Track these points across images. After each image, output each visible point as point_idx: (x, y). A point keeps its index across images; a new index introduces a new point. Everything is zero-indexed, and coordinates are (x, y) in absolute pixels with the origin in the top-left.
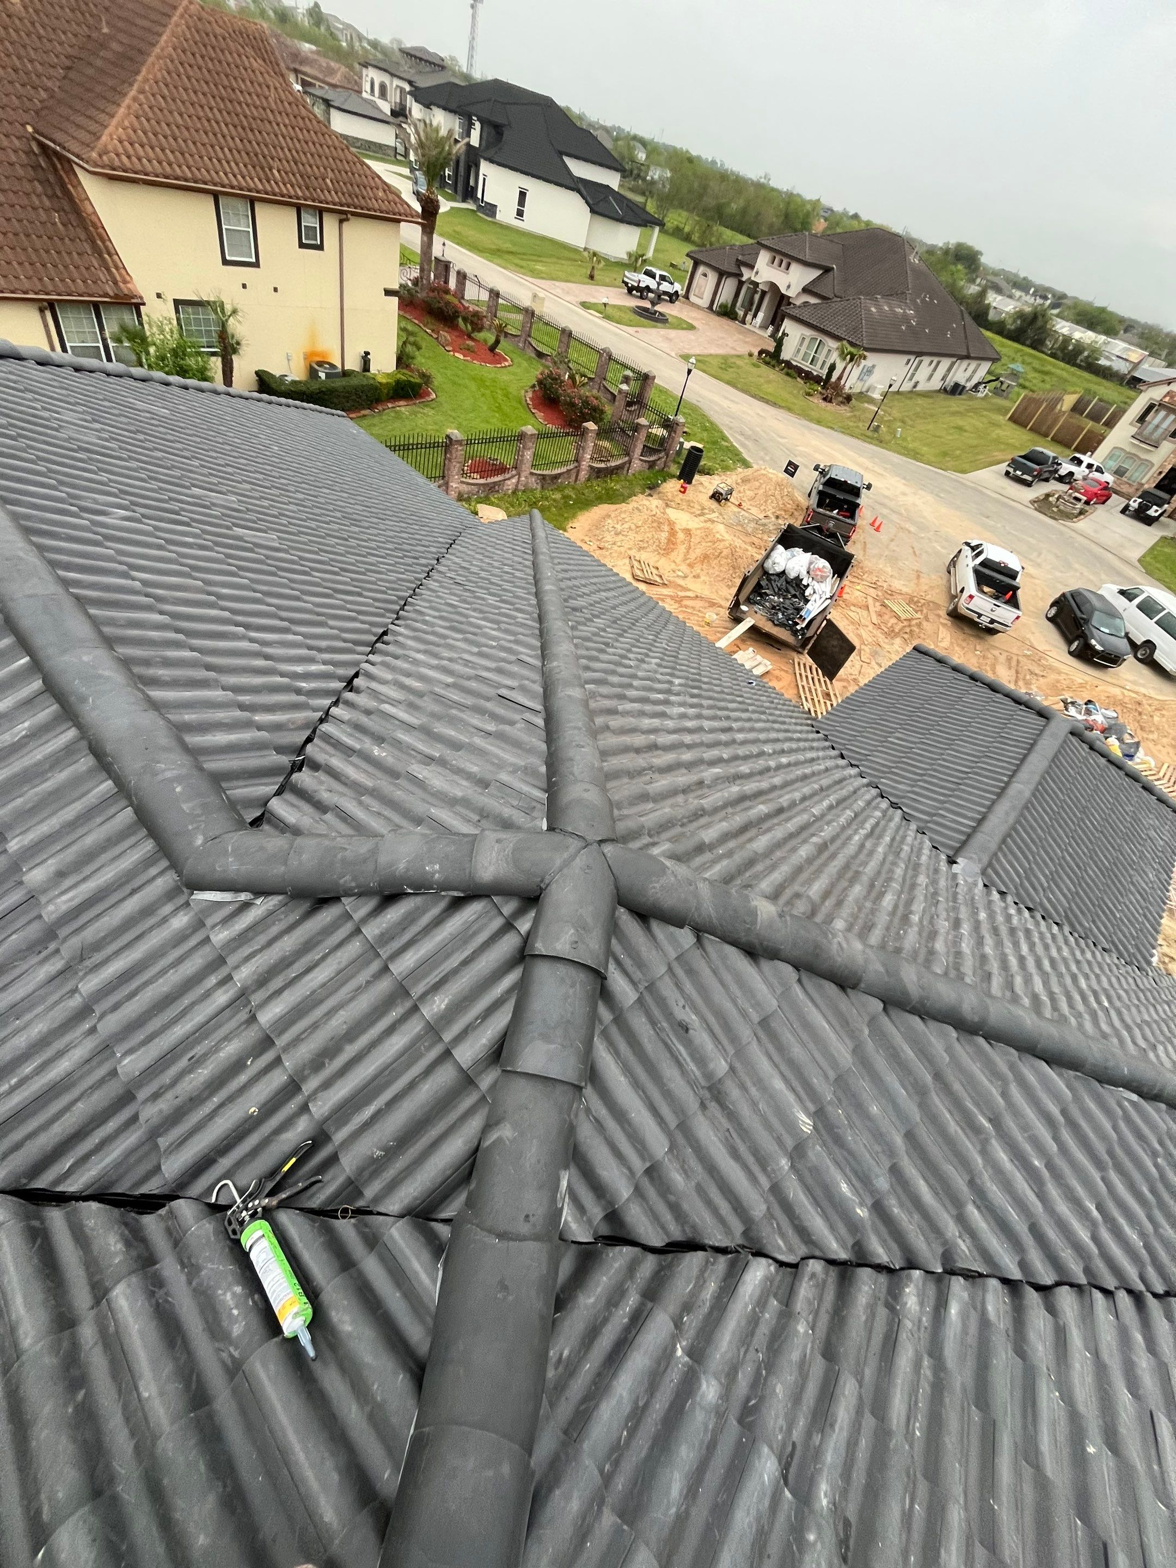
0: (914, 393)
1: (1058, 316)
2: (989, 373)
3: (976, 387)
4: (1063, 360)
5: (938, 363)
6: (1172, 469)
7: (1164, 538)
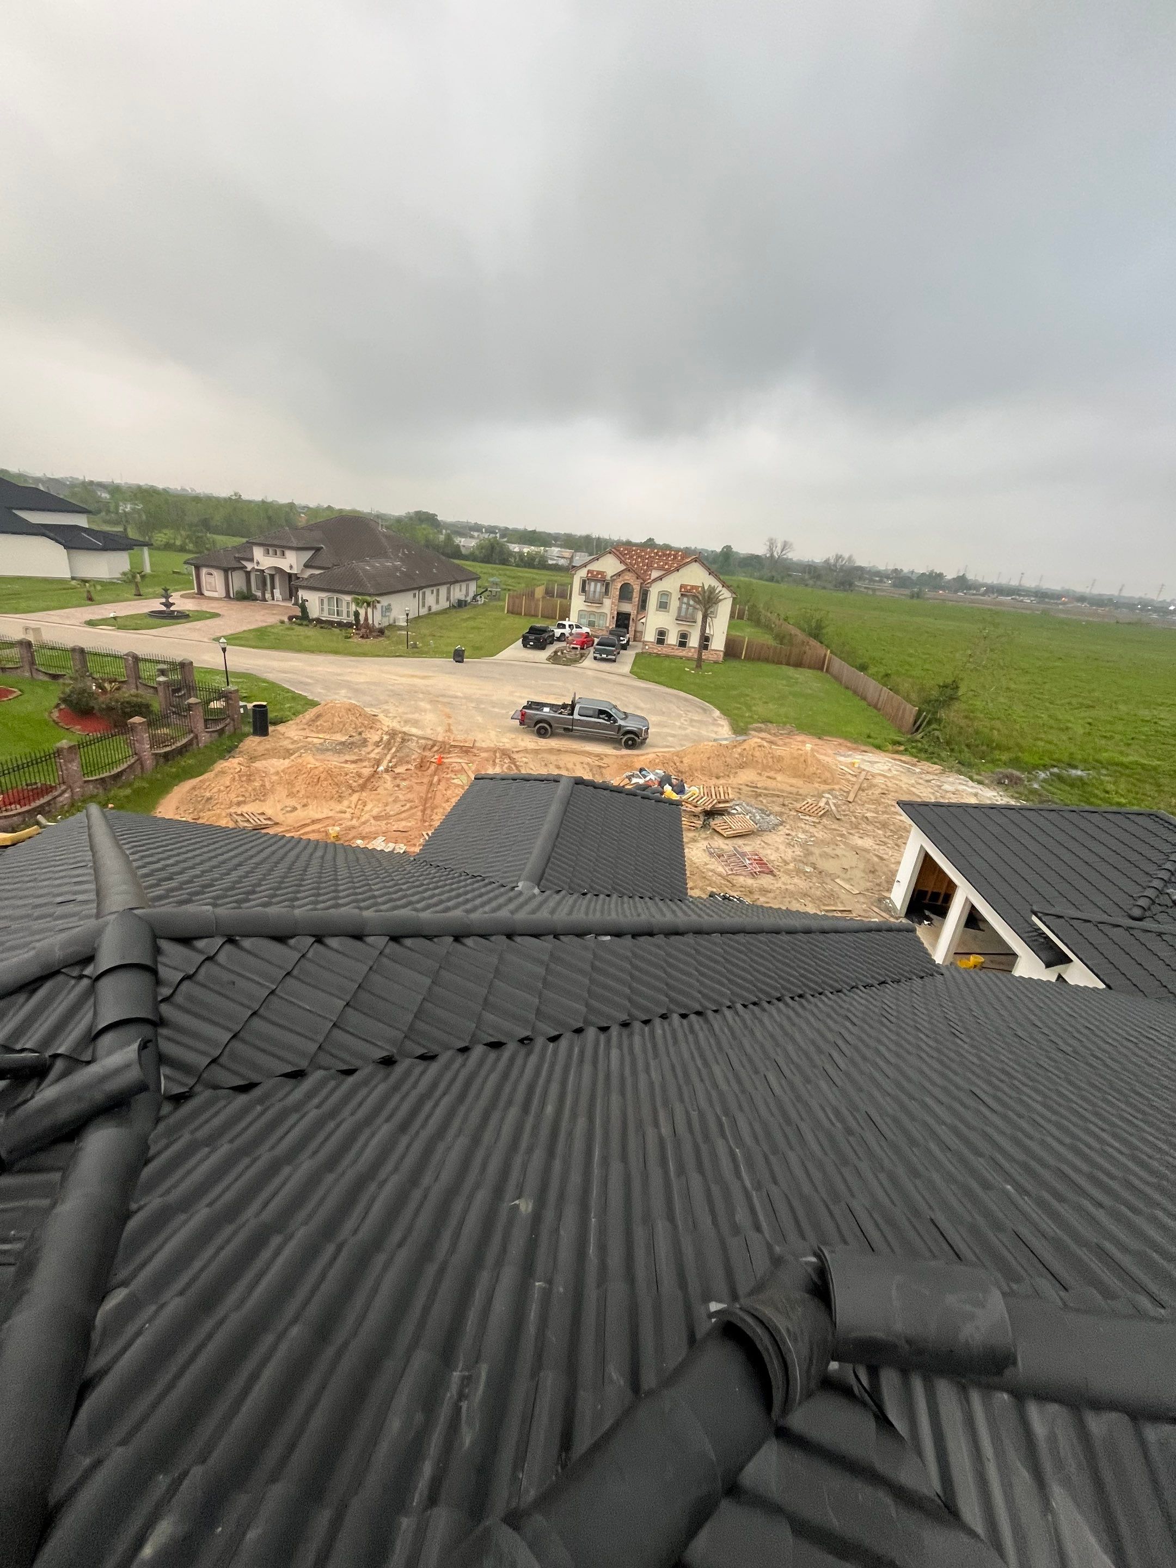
0: (431, 614)
1: (508, 542)
2: (478, 587)
3: (474, 598)
4: (525, 567)
5: (438, 591)
6: (618, 614)
7: (637, 654)
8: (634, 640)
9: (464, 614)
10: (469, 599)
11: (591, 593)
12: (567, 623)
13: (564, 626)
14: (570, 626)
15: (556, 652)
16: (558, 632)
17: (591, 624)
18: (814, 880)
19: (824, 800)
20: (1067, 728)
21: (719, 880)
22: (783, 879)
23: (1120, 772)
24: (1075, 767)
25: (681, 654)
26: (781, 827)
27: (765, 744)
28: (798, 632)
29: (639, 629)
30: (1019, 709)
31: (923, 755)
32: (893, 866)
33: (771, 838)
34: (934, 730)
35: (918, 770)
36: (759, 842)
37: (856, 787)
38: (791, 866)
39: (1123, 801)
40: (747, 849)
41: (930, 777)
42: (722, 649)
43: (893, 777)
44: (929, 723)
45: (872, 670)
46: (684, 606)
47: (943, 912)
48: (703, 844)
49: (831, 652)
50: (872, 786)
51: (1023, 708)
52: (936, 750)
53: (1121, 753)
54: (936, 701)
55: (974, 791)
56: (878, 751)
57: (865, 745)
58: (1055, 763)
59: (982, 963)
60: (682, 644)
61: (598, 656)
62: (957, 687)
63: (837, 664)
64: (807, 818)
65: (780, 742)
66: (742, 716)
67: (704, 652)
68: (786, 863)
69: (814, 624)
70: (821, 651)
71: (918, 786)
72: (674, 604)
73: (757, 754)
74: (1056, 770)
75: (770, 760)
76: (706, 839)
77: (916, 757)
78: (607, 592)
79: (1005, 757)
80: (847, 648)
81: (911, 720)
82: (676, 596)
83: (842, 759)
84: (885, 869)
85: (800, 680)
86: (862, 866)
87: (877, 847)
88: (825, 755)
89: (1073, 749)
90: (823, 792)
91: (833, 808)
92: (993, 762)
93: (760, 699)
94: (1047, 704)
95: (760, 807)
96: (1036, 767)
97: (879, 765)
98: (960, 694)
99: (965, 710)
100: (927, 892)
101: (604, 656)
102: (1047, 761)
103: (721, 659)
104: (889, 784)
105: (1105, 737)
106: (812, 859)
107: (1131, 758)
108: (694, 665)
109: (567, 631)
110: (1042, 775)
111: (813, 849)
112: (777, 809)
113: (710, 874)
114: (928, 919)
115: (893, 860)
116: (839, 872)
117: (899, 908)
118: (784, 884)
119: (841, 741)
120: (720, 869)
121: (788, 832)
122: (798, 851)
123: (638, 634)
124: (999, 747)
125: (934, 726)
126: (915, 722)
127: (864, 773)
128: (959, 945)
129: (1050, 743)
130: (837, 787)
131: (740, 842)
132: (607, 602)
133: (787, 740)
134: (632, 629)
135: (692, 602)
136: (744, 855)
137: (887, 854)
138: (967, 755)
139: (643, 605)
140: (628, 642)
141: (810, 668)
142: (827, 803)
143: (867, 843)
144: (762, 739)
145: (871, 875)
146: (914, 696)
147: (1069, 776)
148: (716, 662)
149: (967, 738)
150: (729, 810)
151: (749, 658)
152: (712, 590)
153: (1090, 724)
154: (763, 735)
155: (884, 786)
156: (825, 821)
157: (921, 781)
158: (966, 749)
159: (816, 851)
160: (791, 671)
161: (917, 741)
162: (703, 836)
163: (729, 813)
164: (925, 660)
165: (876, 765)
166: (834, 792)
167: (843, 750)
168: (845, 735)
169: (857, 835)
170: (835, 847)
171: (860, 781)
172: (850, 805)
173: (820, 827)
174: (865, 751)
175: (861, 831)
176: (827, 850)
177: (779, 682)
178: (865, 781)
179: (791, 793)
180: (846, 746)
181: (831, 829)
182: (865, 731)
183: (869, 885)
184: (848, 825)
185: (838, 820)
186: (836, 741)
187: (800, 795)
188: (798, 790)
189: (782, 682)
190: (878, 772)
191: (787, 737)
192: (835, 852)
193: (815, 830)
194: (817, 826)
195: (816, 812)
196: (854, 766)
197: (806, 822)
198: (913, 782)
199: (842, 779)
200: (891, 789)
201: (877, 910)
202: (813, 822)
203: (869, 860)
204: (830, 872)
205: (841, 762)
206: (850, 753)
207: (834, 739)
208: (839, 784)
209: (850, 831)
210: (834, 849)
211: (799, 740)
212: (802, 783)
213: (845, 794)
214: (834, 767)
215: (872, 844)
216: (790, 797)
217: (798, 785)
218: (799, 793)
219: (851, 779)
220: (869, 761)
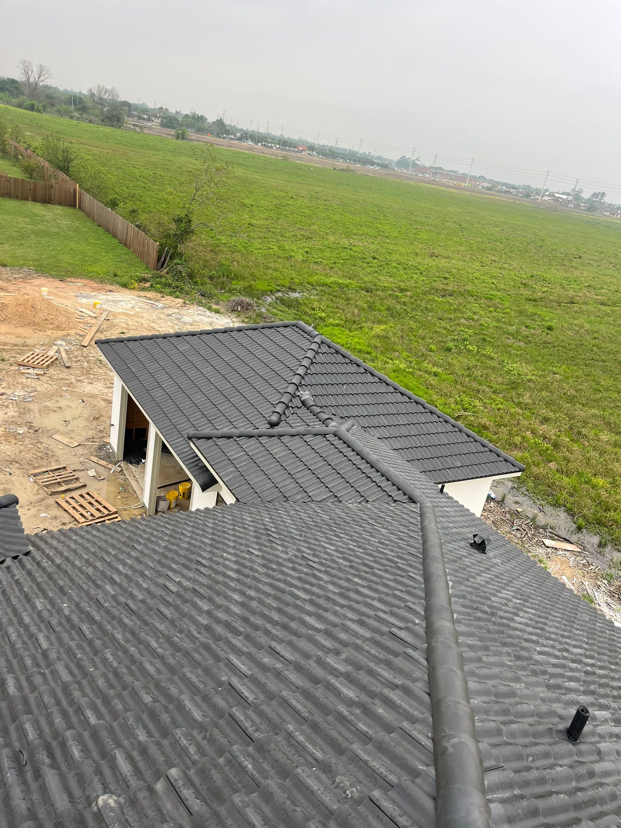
18: (27, 441)
19: (55, 348)
20: (291, 257)
23: (324, 291)
24: (294, 290)
28: (46, 164)
31: (167, 290)
34: (177, 264)
35: (160, 305)
37: (94, 329)
39: (323, 315)
41: (171, 311)
43: (134, 315)
44: (172, 258)
49: (81, 187)
50: (112, 327)
52: (179, 283)
53: (326, 275)
55: (210, 319)
56: (124, 290)
57: (111, 284)
58: (279, 288)
59: (190, 488)
63: (88, 200)
64: (31, 371)
65: (11, 288)
70: (71, 185)
71: (159, 321)
74: (279, 294)
77: (161, 292)
79: (240, 286)
81: (156, 254)
83: (84, 301)
85: (47, 218)
86: (86, 413)
88: (65, 298)
89: (294, 275)
90: (55, 339)
91: (64, 355)
92: (231, 291)
96: (264, 293)
97: (123, 303)
99: (211, 244)
102: (273, 286)
104: (130, 323)
105: (317, 263)
106: (28, 417)
107: (332, 279)
110: (269, 300)
111: (31, 406)
116: (60, 426)
117: (117, 451)
119: (86, 282)
122: (12, 412)
124: (237, 277)
125: (176, 261)
126: (159, 258)
127: (105, 313)
129: (276, 270)
130: (72, 332)
133: (22, 285)
138: (209, 287)
141: (60, 204)
142: (58, 351)
143: (96, 388)
145: (95, 423)
147: (289, 298)
149: (211, 270)
153: (307, 252)
155: (124, 325)
156: (51, 370)
157: (162, 316)
158: (208, 281)
159: (35, 407)
160: (37, 208)
161: (161, 277)
165: (120, 304)
166: (69, 337)
167: (87, 292)
168: (90, 275)
169: (86, 381)
170: (59, 399)
171: (100, 322)
172: (85, 349)
173: (44, 379)
174: (111, 291)
175: (92, 376)
176: (48, 404)
177: (20, 219)
178: (106, 322)
179: (15, 345)
180: (91, 287)
181: (57, 380)
182: (112, 269)
183: (91, 433)
184: (78, 372)
185: (68, 367)
186: (80, 282)
187: (27, 346)
188: (26, 340)
189: (24, 219)
190: (121, 311)
191: (22, 282)
192: (58, 405)
193: (39, 383)
194: (41, 378)
195: (42, 363)
196: (95, 308)
197: (28, 376)
198: (155, 317)
199: (80, 323)
200: (131, 327)
201: (95, 459)
202: (37, 375)
203: (95, 406)
204: (48, 429)
205: (81, 304)
206: (94, 293)
207: (79, 280)
208: (75, 328)
209: (79, 378)
210: (57, 402)
211: (36, 284)
212: (31, 331)
213: (81, 338)
214: (73, 310)
215: (101, 388)
216: (13, 350)
217: (26, 335)
218: (26, 344)
219: (90, 321)
220: (113, 301)
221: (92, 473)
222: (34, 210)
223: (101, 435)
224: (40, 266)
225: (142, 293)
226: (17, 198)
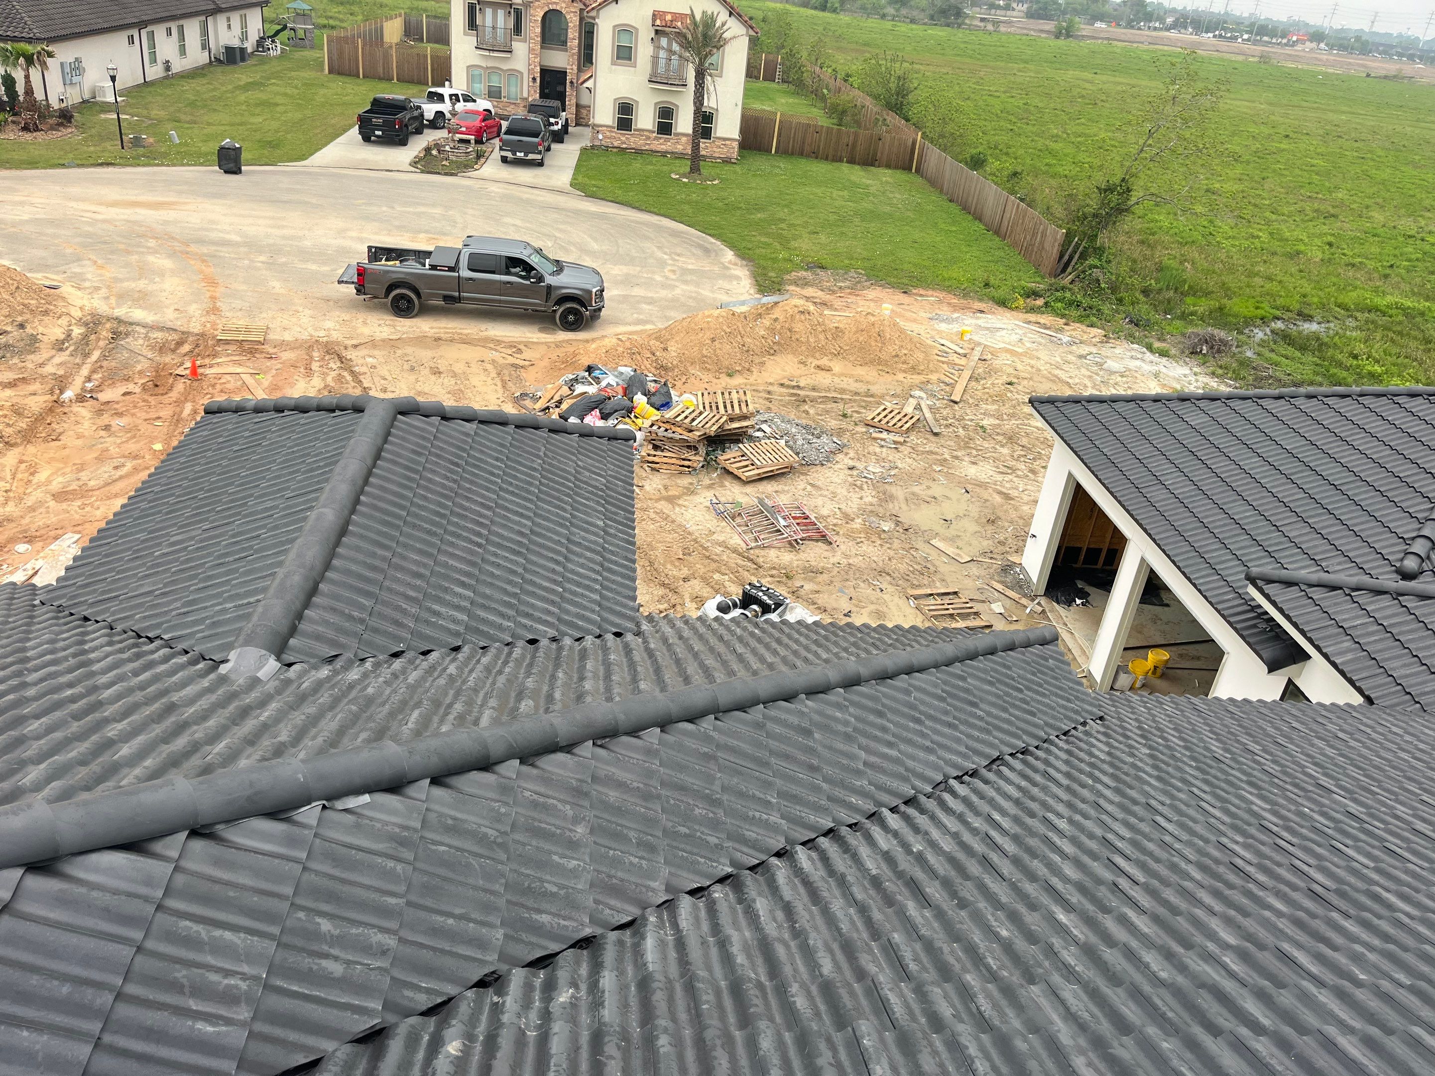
0: (170, 78)
2: (268, 22)
3: (259, 46)
5: (182, 29)
6: (544, 72)
7: (584, 150)
8: (577, 125)
9: (241, 75)
10: (249, 46)
11: (488, 30)
12: (446, 91)
13: (440, 98)
14: (455, 98)
15: (428, 150)
16: (430, 110)
17: (494, 94)
18: (896, 544)
19: (912, 402)
20: (1298, 253)
21: (735, 560)
22: (842, 547)
23: (1373, 322)
24: (1309, 318)
25: (663, 148)
26: (840, 456)
27: (812, 308)
28: (869, 102)
29: (584, 101)
30: (1225, 225)
31: (1074, 313)
32: (1026, 508)
33: (820, 476)
34: (1091, 267)
35: (1065, 339)
36: (802, 485)
37: (967, 374)
38: (857, 524)
39: (1378, 369)
40: (783, 500)
41: (1084, 350)
42: (736, 135)
43: (1025, 354)
44: (1083, 257)
45: (993, 165)
46: (662, 54)
47: (1106, 582)
48: (705, 497)
49: (924, 136)
50: (991, 371)
51: (1232, 222)
52: (1095, 302)
53: (1376, 290)
54: (1095, 216)
55: (1154, 368)
56: (1001, 310)
57: (981, 300)
58: (1278, 313)
59: (1167, 661)
60: (665, 128)
61: (509, 155)
62: (1129, 190)
63: (934, 156)
64: (884, 435)
65: (838, 303)
66: (775, 260)
67: (703, 143)
68: (848, 518)
69: (893, 86)
70: (909, 134)
71: (1065, 367)
72: (644, 51)
73: (798, 327)
74: (1279, 325)
75: (822, 337)
76: (710, 487)
77: (1063, 316)
78: (518, 29)
79: (1202, 306)
80: (949, 128)
81: (1055, 251)
82: (645, 34)
83: (943, 326)
84: (1013, 515)
85: (873, 190)
86: (974, 510)
87: (999, 478)
88: (915, 321)
89: (1308, 288)
90: (911, 388)
91: (928, 415)
92: (1183, 317)
93: (805, 225)
94: (1268, 214)
95: (804, 422)
96: (1249, 322)
97: (1003, 333)
98: (1134, 200)
99: (1141, 230)
100: (1080, 549)
101: (520, 155)
102: (1266, 309)
103: (735, 155)
104: (1020, 367)
105: (1353, 265)
106: (894, 508)
107: (1389, 299)
108: (686, 166)
109: (445, 107)
110: (1259, 335)
111: (893, 490)
112: (833, 423)
113: (719, 550)
114: (1084, 595)
115: (1026, 498)
116: (939, 527)
117: (1035, 580)
118: (847, 556)
119: (942, 295)
120: (736, 541)
121: (851, 463)
122: (869, 497)
123: (584, 112)
124: (1194, 291)
125: (1091, 261)
126: (1061, 257)
127: (979, 349)
128: (1130, 636)
129: (1270, 279)
130: (934, 377)
131: (768, 487)
132: (520, 48)
133: (852, 299)
134: (570, 102)
135: (676, 47)
136: (775, 510)
137: (1016, 488)
138: (1144, 309)
139: (587, 56)
140: (566, 126)
141: (888, 166)
142: (918, 407)
143: (983, 471)
144: (808, 299)
145: (990, 528)
146: (1059, 211)
147: (1300, 333)
148: (727, 161)
149: (1144, 278)
150: (750, 431)
151: (785, 151)
152: (709, 22)
153: (1330, 244)
154: (810, 291)
155: (1011, 370)
156: (913, 438)
157: (1071, 358)
158: (1141, 297)
159: (898, 492)
160: (856, 174)
161: (1063, 288)
162: (707, 481)
163: (751, 438)
164: (1078, 146)
165: (998, 334)
166: (930, 386)
167: (945, 311)
168: (947, 283)
169: (967, 459)
170: (930, 483)
171: (973, 364)
172: (956, 407)
173: (905, 450)
174: (982, 312)
175: (974, 452)
176: (917, 489)
177: (835, 193)
178: (981, 363)
179: (857, 394)
180: (949, 304)
181: (923, 453)
182: (981, 275)
183: (986, 544)
184: (952, 443)
185: (936, 434)
186: (933, 296)
187: (872, 396)
188: (870, 387)
189: (841, 193)
190: (1002, 345)
191: (850, 294)
192: (930, 492)
193: (898, 455)
194: (901, 448)
195: (899, 424)
196: (962, 339)
197: (883, 443)
198: (1058, 359)
199: (943, 362)
200: (1023, 375)
201: (999, 587)
202: (895, 442)
203: (986, 501)
204: (923, 528)
205: (940, 332)
206: (956, 315)
207: (930, 292)
208: (937, 372)
209: (955, 453)
210: (929, 488)
211: (870, 297)
212: (875, 374)
213: (948, 389)
214: (929, 342)
215: (991, 473)
216: (855, 401)
217: (870, 379)
218: (871, 392)
219: (957, 361)
220: (987, 329)
221: (997, 608)
222: (853, 178)
223: (1001, 549)
224: (873, 268)
225: (1032, 317)
226: (827, 159)
